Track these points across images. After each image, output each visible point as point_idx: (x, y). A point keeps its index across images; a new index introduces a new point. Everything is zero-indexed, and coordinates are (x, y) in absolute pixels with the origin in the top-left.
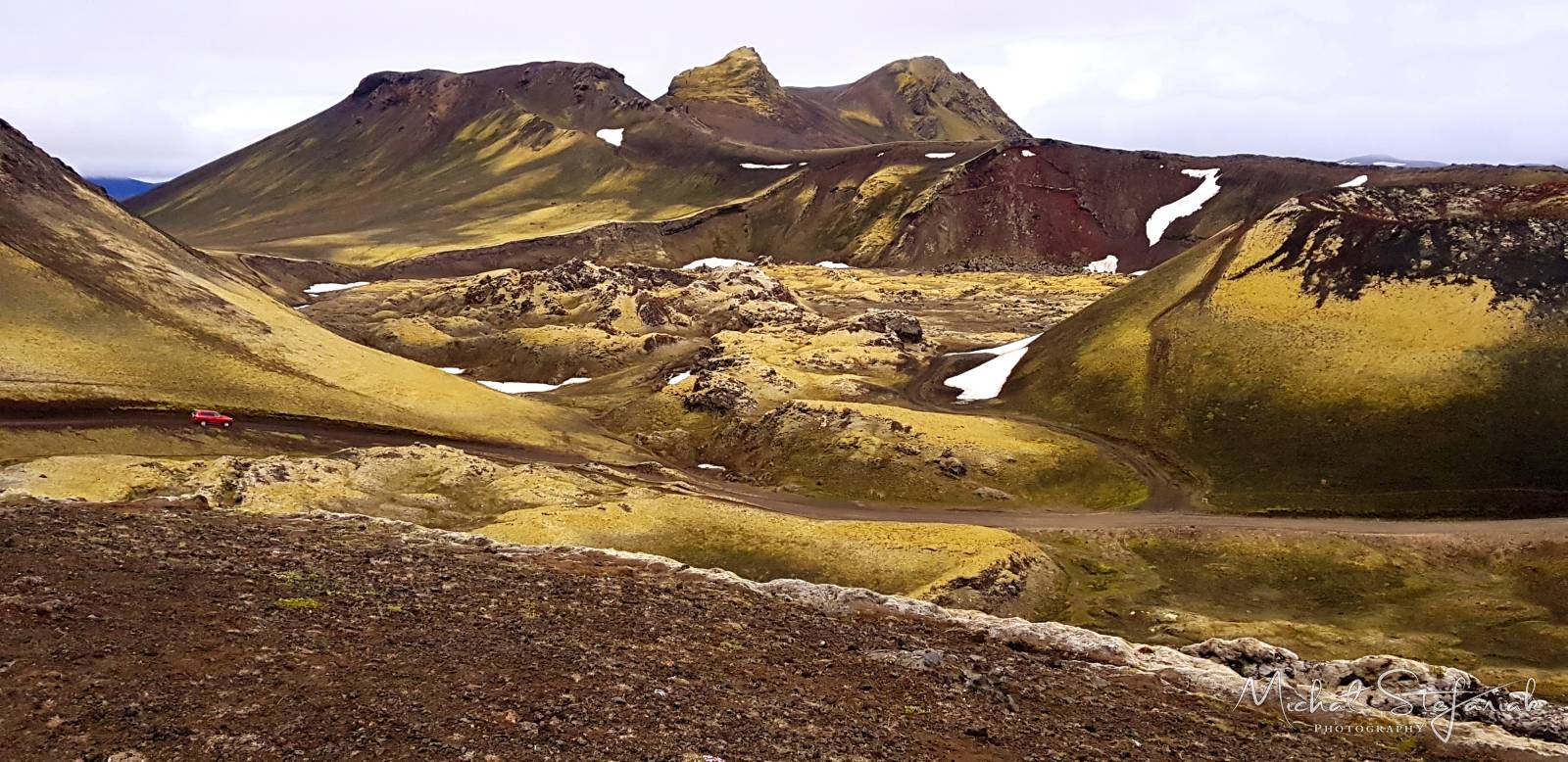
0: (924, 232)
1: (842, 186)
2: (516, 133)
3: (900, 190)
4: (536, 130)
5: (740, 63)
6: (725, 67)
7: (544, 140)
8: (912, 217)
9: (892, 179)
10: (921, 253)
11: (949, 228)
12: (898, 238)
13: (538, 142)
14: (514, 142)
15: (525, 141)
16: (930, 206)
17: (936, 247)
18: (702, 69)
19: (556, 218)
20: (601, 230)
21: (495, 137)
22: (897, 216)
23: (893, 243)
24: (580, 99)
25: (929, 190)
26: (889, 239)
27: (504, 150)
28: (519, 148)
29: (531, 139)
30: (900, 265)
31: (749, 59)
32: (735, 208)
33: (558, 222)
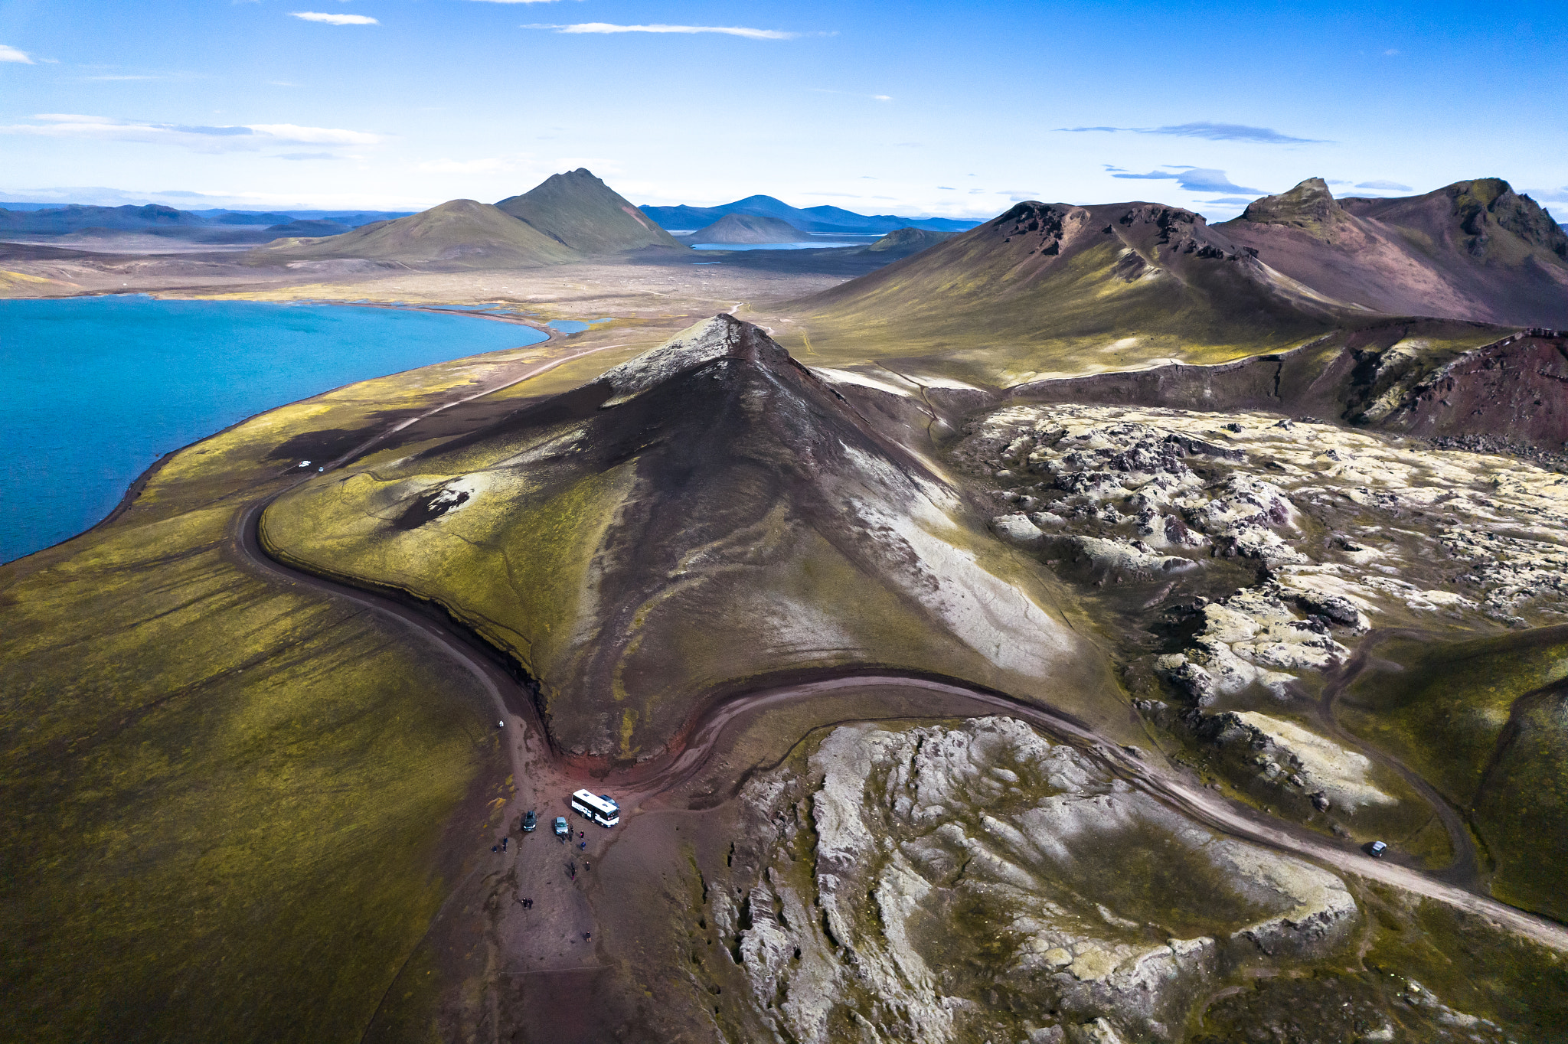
1: (1366, 350)
2: (1116, 264)
3: (1417, 362)
4: (1131, 263)
5: (1309, 193)
6: (1295, 196)
7: (1135, 274)
8: (1422, 389)
9: (1409, 352)
10: (1423, 423)
12: (1404, 407)
13: (1131, 275)
14: (1114, 271)
15: (1123, 272)
18: (1274, 197)
20: (1166, 370)
21: (1101, 265)
22: (1410, 386)
23: (1400, 410)
25: (1442, 368)
26: (1397, 405)
27: (1106, 278)
28: (1116, 279)
29: (1127, 271)
30: (1400, 430)
31: (1317, 189)
32: (1274, 358)
33: (1135, 355)
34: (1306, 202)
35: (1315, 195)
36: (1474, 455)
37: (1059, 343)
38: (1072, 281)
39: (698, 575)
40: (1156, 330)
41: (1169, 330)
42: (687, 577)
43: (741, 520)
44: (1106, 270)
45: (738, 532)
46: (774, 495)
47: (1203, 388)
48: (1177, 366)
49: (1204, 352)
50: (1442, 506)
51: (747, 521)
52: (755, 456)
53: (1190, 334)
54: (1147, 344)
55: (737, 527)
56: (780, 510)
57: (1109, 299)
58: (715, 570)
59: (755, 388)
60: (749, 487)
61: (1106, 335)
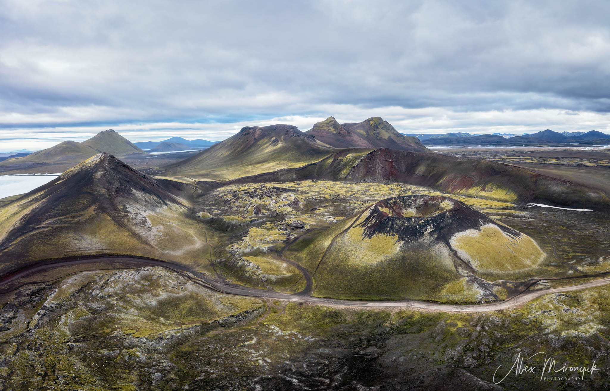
0: (356, 171)
1: (339, 158)
2: (270, 142)
3: (352, 160)
4: (275, 142)
5: (330, 121)
6: (326, 122)
8: (354, 167)
9: (350, 157)
10: (355, 177)
11: (362, 170)
12: (350, 173)
13: (275, 145)
14: (270, 144)
15: (272, 145)
16: (358, 165)
17: (358, 175)
18: (321, 122)
19: (273, 166)
20: (281, 171)
21: (266, 143)
22: (351, 167)
23: (349, 174)
24: (286, 134)
25: (358, 161)
26: (348, 172)
27: (267, 147)
28: (270, 146)
29: (274, 144)
30: (349, 180)
31: (332, 119)
32: (314, 164)
33: (273, 167)
34: (329, 123)
35: (332, 121)
36: (367, 183)
37: (250, 167)
38: (258, 148)
39: (48, 227)
40: (281, 160)
41: (285, 160)
42: (43, 227)
43: (75, 210)
44: (268, 144)
45: (73, 214)
46: (93, 203)
47: (293, 175)
48: (284, 169)
49: (294, 165)
50: (353, 196)
51: (77, 211)
52: (91, 192)
53: (290, 160)
54: (278, 164)
55: (72, 213)
56: (93, 207)
57: (268, 153)
58: (56, 226)
59: (100, 171)
60: (83, 201)
61: (265, 163)
